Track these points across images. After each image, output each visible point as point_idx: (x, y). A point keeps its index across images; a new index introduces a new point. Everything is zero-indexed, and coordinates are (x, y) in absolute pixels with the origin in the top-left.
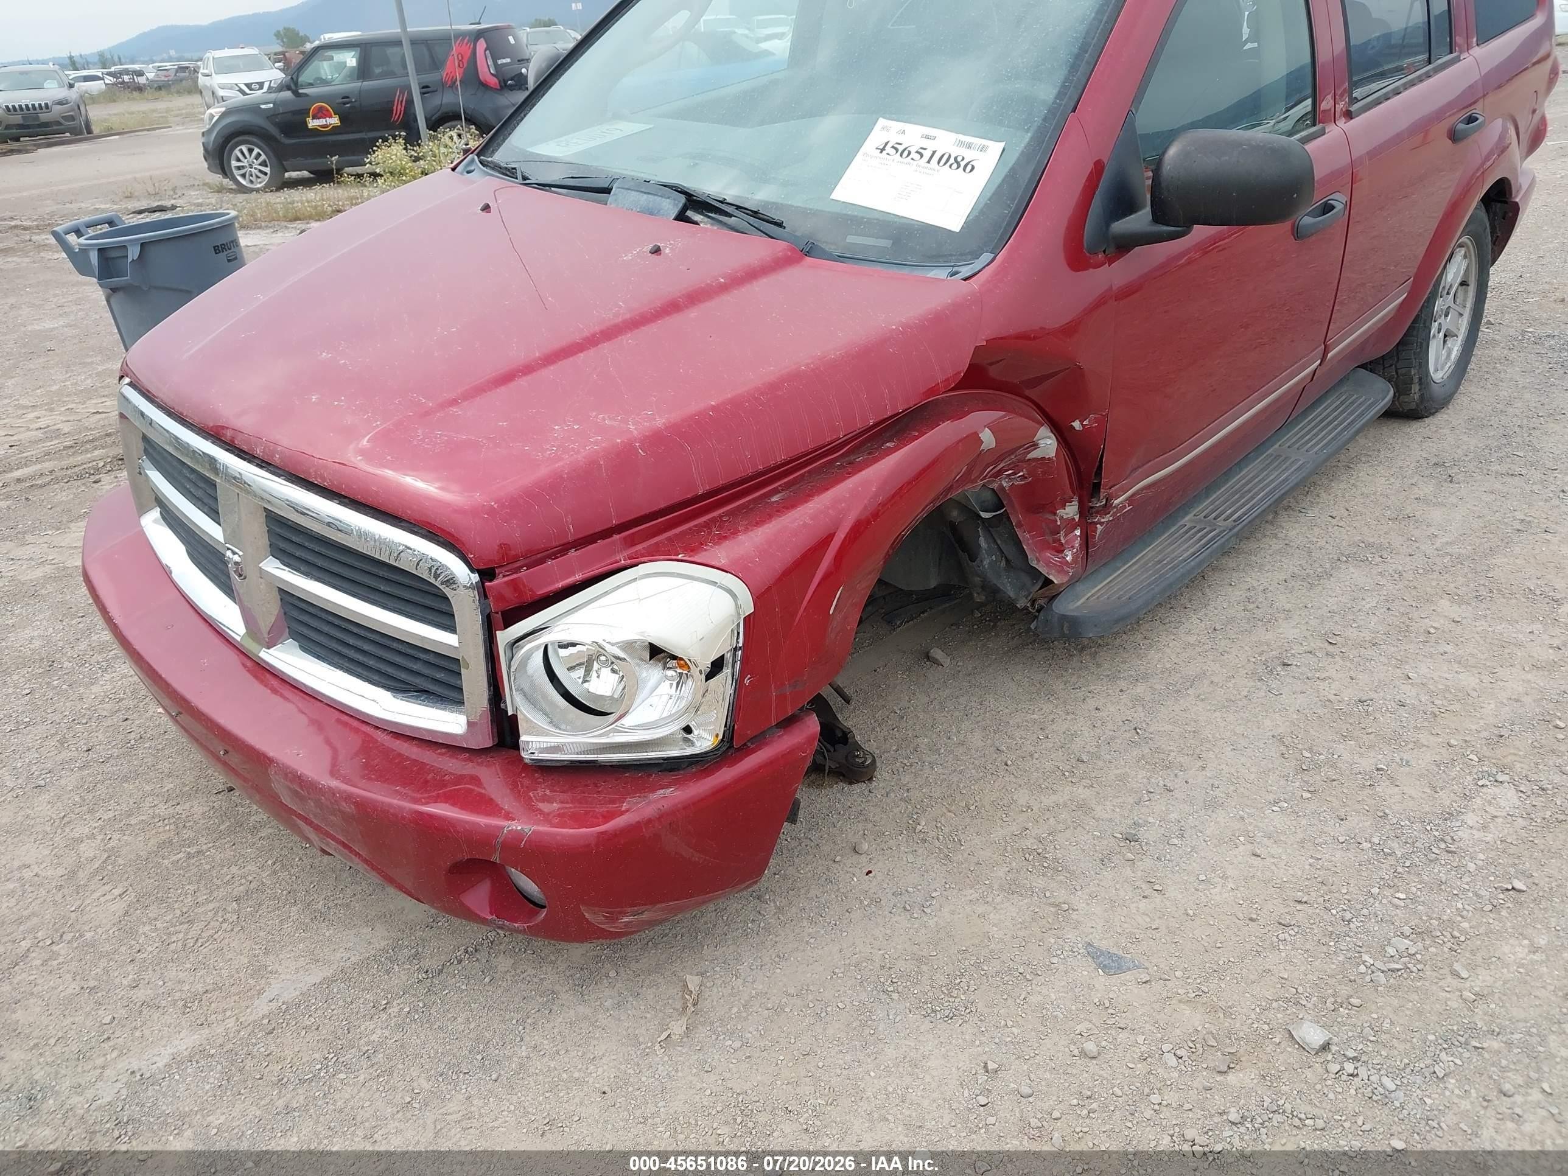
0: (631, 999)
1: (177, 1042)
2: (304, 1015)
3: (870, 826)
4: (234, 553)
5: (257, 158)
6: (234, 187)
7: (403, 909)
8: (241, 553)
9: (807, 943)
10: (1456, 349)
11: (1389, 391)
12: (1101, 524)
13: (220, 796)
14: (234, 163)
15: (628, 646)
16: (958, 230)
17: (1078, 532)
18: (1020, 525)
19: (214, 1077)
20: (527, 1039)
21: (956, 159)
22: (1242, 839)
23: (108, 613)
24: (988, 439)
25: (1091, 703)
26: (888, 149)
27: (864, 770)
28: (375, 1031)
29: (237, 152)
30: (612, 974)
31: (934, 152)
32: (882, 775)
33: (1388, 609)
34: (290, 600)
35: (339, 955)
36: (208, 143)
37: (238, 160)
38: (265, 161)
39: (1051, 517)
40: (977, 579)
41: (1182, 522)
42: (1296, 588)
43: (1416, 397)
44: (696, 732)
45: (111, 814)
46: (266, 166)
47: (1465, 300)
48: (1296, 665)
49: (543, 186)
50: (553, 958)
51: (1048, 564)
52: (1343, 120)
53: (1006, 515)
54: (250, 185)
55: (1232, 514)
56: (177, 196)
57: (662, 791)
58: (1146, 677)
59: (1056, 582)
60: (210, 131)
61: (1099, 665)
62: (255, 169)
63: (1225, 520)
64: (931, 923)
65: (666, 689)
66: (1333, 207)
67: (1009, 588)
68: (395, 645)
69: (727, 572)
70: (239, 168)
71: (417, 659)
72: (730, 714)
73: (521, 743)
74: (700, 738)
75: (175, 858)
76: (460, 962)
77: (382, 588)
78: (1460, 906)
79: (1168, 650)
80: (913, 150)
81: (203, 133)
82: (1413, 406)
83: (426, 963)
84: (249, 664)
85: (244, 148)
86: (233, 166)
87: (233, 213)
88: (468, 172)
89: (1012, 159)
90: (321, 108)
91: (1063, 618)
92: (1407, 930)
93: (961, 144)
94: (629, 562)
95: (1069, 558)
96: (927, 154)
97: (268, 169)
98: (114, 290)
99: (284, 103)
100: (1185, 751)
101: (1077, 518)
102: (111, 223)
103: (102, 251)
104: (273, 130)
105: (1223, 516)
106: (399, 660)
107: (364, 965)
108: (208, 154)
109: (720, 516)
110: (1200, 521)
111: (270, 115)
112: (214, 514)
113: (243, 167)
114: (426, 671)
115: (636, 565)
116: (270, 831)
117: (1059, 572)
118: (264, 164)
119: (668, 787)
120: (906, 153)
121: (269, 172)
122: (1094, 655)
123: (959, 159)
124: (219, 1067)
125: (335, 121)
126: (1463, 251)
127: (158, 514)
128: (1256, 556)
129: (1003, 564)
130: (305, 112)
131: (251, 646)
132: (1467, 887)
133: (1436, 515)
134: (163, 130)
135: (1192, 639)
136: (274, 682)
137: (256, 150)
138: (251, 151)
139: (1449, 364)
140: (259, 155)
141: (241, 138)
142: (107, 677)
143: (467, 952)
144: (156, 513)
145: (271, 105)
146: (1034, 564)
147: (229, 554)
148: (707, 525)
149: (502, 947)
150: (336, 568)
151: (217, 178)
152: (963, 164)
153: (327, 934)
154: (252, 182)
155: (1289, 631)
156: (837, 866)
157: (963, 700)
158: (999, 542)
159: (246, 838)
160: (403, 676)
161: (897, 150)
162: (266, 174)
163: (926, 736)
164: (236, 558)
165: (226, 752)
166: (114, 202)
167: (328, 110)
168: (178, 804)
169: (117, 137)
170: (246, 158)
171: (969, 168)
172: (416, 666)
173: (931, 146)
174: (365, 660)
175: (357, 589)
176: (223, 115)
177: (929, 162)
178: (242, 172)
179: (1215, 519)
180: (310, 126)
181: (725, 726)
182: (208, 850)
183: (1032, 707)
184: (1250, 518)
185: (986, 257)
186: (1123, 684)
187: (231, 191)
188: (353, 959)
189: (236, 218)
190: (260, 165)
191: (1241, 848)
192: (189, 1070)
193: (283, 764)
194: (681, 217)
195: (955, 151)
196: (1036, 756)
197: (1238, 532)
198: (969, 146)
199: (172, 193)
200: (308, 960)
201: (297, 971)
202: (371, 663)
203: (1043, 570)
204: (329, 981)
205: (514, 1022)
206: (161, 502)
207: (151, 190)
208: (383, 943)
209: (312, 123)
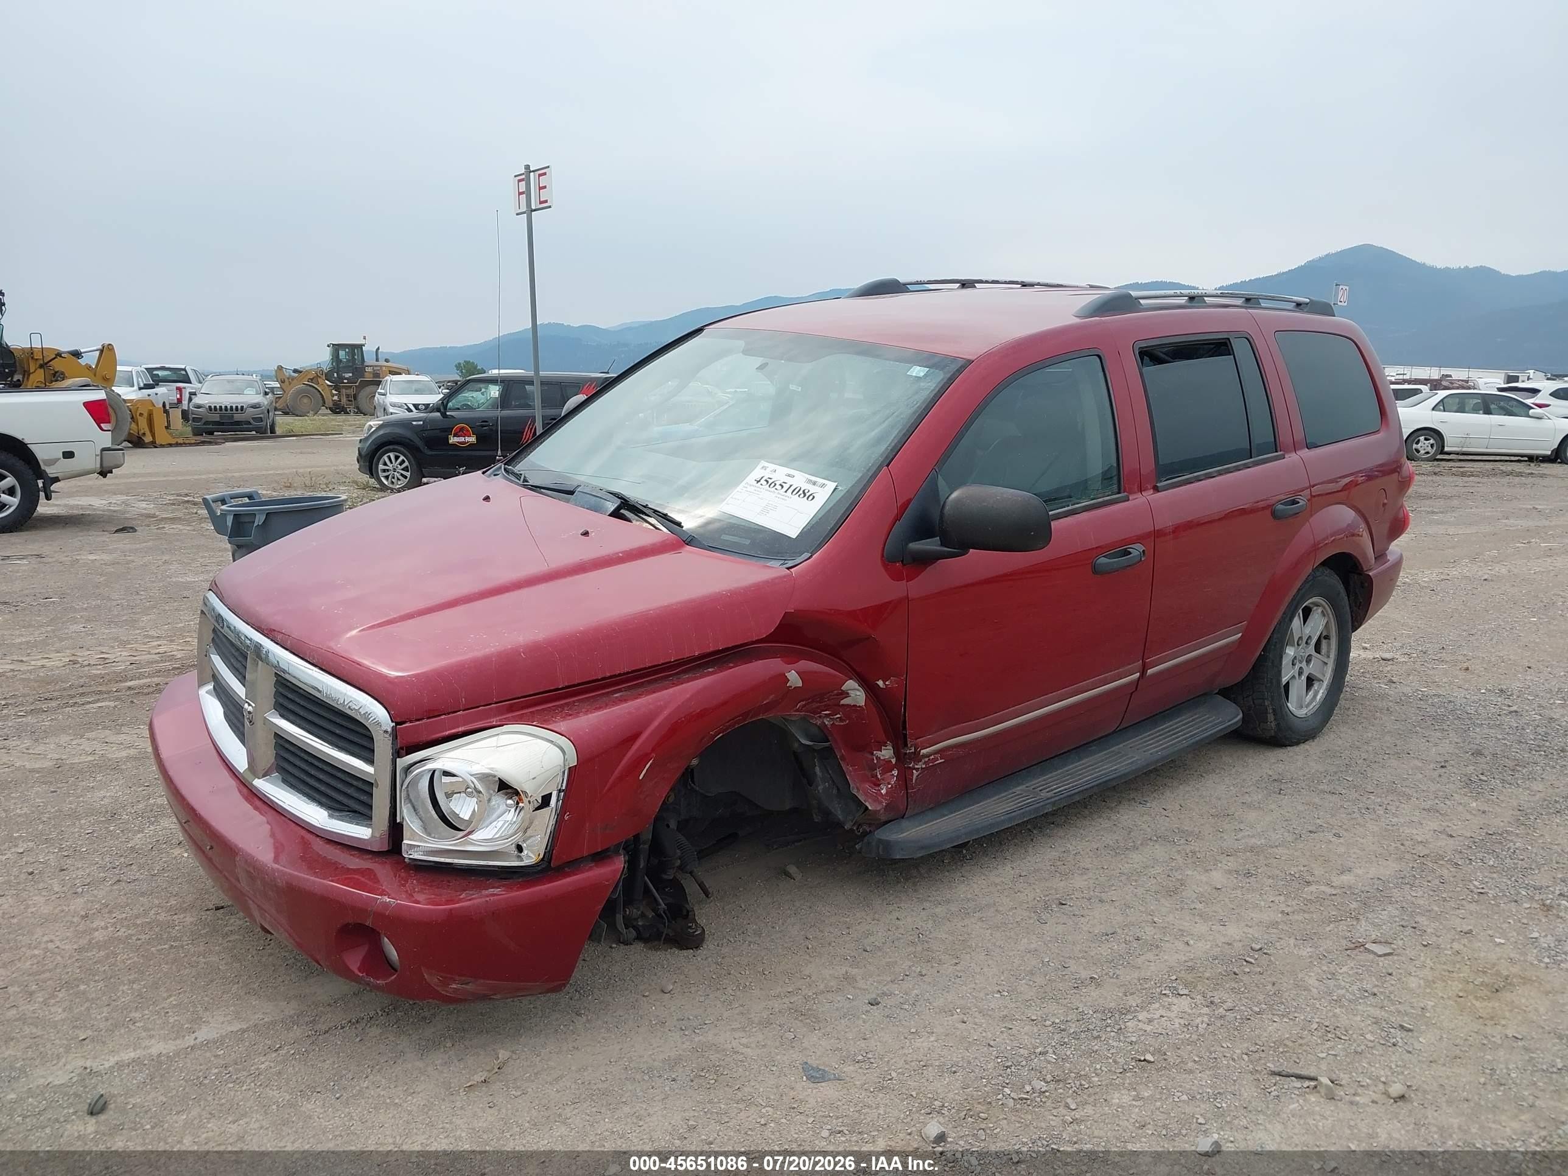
0: (456, 1061)
1: (123, 1055)
2: (218, 1048)
3: (682, 977)
4: (249, 705)
5: (401, 464)
6: (378, 486)
7: (315, 993)
8: (254, 705)
9: (599, 1042)
10: (1321, 691)
11: (1238, 715)
12: (917, 770)
13: (208, 912)
14: (381, 467)
15: (484, 778)
16: (794, 537)
17: (895, 772)
18: (843, 758)
19: (140, 1078)
20: (371, 1077)
21: (804, 491)
22: (958, 1010)
23: (158, 750)
24: (794, 679)
25: (896, 914)
26: (763, 482)
27: (694, 938)
28: (263, 1063)
29: (385, 457)
30: (449, 1044)
31: (791, 486)
32: (709, 946)
33: (1168, 876)
34: (283, 743)
35: (257, 1017)
36: (363, 448)
37: (385, 464)
38: (407, 467)
39: (870, 756)
40: (815, 802)
41: (1014, 790)
42: (1103, 855)
43: (1273, 725)
44: (525, 852)
45: (124, 915)
46: (408, 471)
47: (1328, 652)
48: (1070, 905)
49: (535, 488)
50: (411, 1032)
51: (866, 793)
52: (1151, 491)
53: (830, 749)
54: (391, 486)
55: (1055, 789)
56: (328, 489)
57: (492, 890)
58: (948, 901)
59: (870, 808)
60: (366, 439)
61: (916, 891)
62: (398, 472)
63: (1048, 792)
64: (697, 1039)
65: (511, 816)
66: (1130, 553)
67: (839, 812)
68: (339, 775)
69: (562, 735)
70: (384, 471)
71: (352, 785)
72: (550, 840)
73: (404, 848)
74: (528, 856)
75: (159, 947)
76: (342, 1028)
77: (337, 732)
78: (1098, 1067)
79: (975, 886)
80: (778, 483)
81: (361, 440)
82: (1273, 733)
83: (316, 1027)
84: (245, 790)
85: (392, 455)
86: (379, 468)
87: (344, 497)
88: (495, 475)
89: (839, 495)
90: (462, 429)
91: (880, 841)
92: (1049, 1078)
93: (809, 481)
94: (499, 723)
95: (883, 791)
96: (786, 487)
97: (409, 473)
98: (239, 547)
99: (433, 420)
100: (949, 952)
101: (894, 761)
102: (250, 497)
103: (237, 516)
104: (419, 443)
105: (1048, 790)
106: (340, 786)
107: (273, 1023)
108: (361, 457)
109: (574, 702)
110: (1029, 791)
111: (419, 431)
112: (242, 679)
113: (388, 470)
114: (356, 795)
115: (502, 725)
116: (237, 937)
117: (875, 801)
118: (406, 469)
119: (498, 888)
120: (773, 484)
121: (409, 476)
122: (915, 884)
123: (806, 491)
124: (147, 1071)
125: (472, 439)
126: (1320, 610)
127: (212, 687)
128: (1084, 830)
129: (835, 791)
130: (448, 431)
131: (249, 776)
132: (1110, 1056)
133: (1252, 816)
134: (330, 436)
135: (997, 880)
136: (258, 803)
137: (402, 458)
138: (397, 458)
139: (1314, 704)
140: (403, 461)
141: (391, 447)
142: (152, 828)
143: (350, 1022)
144: (210, 687)
145: (421, 423)
146: (855, 792)
147: (246, 705)
148: (562, 706)
149: (377, 1022)
150: (310, 717)
151: (365, 478)
152: (808, 495)
153: (254, 1003)
154: (393, 483)
155: (1079, 882)
156: (644, 999)
157: (797, 904)
158: (830, 772)
159: (218, 940)
160: (341, 798)
161: (767, 482)
162: (406, 477)
163: (756, 925)
164: (250, 709)
165: (212, 848)
166: (275, 490)
167: (468, 431)
168: (176, 914)
169: (294, 438)
170: (392, 463)
171: (811, 497)
172: (350, 791)
173: (790, 481)
174: (319, 786)
175: (322, 733)
176: (380, 427)
177: (786, 492)
178: (386, 474)
179: (1040, 791)
180: (451, 441)
181: (546, 849)
182: (188, 945)
183: (848, 913)
184: (1069, 793)
185: (806, 555)
186: (927, 905)
187: (374, 489)
188: (266, 1019)
189: (346, 500)
190: (403, 469)
191: (956, 1016)
192: (126, 1071)
193: (246, 852)
194: (616, 514)
195: (805, 486)
196: (833, 944)
197: (1056, 801)
198: (814, 483)
199: (325, 486)
200: (234, 1017)
201: (223, 1023)
202: (323, 788)
203: (862, 798)
204: (244, 1031)
205: (366, 1066)
206: (216, 678)
207: (308, 483)
208: (292, 1012)
209: (453, 440)
